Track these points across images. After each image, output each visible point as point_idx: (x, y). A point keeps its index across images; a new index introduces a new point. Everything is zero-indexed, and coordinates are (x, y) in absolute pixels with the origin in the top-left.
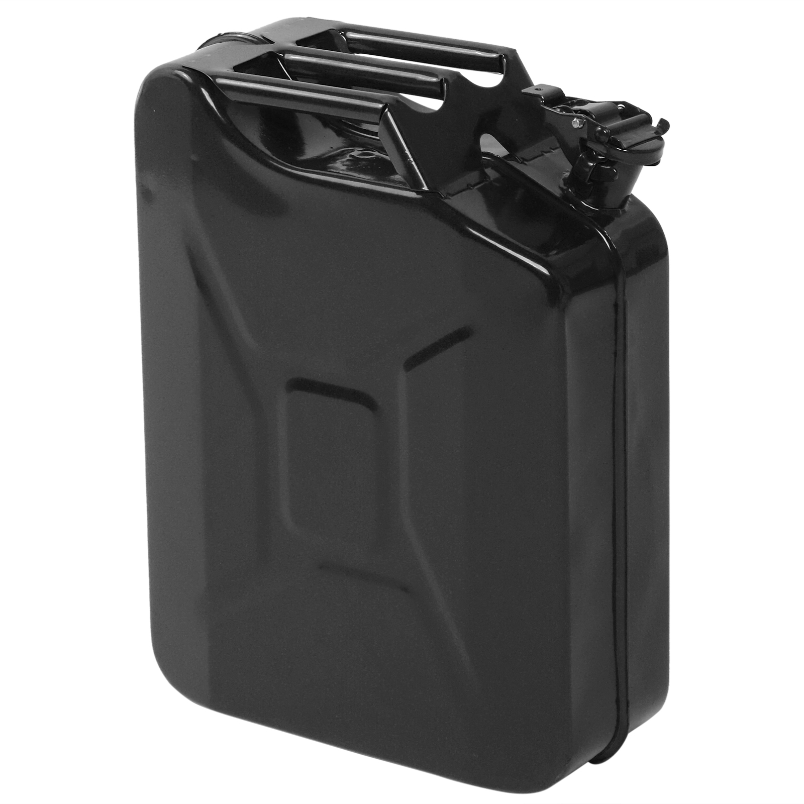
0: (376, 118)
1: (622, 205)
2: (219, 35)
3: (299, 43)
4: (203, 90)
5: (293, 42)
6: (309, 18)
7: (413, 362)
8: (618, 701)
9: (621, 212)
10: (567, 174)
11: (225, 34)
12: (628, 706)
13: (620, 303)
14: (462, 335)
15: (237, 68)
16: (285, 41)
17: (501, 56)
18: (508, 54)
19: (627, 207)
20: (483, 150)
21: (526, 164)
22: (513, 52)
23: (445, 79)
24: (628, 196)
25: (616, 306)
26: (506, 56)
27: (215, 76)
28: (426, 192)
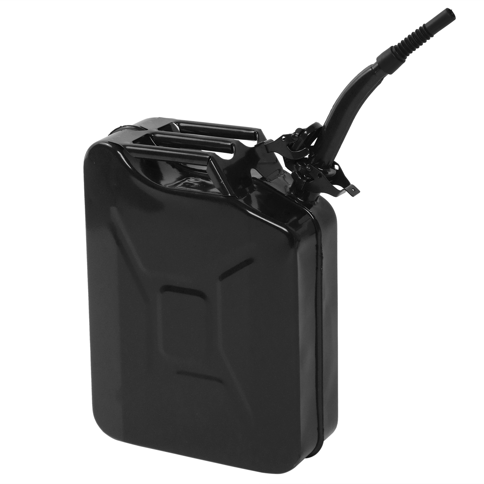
0: (206, 163)
1: (316, 200)
2: (121, 127)
3: (159, 129)
4: (118, 152)
5: (156, 129)
6: (159, 118)
7: (224, 276)
8: (318, 429)
9: (316, 203)
10: (290, 186)
11: (124, 126)
12: (323, 431)
13: (319, 245)
14: (249, 262)
15: (134, 142)
16: (153, 128)
17: (255, 132)
18: (258, 131)
19: (318, 201)
20: (252, 176)
21: (271, 182)
22: (260, 130)
23: (233, 144)
24: (319, 196)
25: (317, 246)
26: (258, 133)
27: (125, 146)
28: (229, 196)
